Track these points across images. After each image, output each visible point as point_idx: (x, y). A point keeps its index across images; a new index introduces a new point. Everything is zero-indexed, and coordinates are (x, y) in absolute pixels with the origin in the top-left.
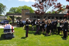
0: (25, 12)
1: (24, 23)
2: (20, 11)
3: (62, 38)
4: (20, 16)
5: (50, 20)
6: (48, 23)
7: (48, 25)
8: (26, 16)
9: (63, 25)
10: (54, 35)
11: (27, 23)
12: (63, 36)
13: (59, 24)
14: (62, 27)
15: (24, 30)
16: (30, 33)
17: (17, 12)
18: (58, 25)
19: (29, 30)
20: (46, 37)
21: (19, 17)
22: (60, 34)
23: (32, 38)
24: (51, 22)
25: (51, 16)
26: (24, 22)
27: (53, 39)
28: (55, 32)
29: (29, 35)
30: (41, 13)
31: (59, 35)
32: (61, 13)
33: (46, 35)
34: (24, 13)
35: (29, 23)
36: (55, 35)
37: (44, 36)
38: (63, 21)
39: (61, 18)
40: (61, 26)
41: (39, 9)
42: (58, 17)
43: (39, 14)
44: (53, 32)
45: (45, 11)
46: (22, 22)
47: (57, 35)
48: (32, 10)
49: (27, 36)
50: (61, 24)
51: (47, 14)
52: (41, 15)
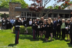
0: (14, 7)
1: (13, 23)
2: (6, 5)
3: (68, 45)
4: (7, 13)
5: (50, 18)
6: (47, 23)
7: (48, 26)
8: (16, 12)
9: (69, 26)
10: (57, 40)
11: (18, 23)
12: (69, 42)
13: (64, 24)
14: (69, 29)
15: (13, 34)
16: (21, 38)
17: (3, 7)
18: (63, 26)
19: (21, 34)
20: (45, 43)
21: (5, 14)
22: (66, 39)
23: (24, 45)
24: (52, 22)
25: (52, 12)
26: (13, 21)
27: (56, 46)
28: (59, 37)
29: (20, 40)
30: (38, 8)
31: (63, 41)
32: (66, 9)
33: (45, 40)
34: (13, 8)
35: (20, 24)
37: (42, 42)
38: (69, 20)
39: (67, 16)
40: (66, 28)
41: (36, 2)
42: (63, 14)
43: (35, 10)
44: (56, 36)
45: (43, 5)
46: (9, 21)
47: (61, 40)
48: (25, 4)
49: (17, 42)
50: (66, 24)
51: (47, 10)
52: (37, 11)
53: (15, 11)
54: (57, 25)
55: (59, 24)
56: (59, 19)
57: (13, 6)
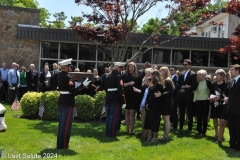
0: (12, 23)
34: (8, 27)
36: (190, 140)
53: (17, 37)
54: (182, 91)
55: (187, 86)
56: (186, 69)
57: (11, 18)
